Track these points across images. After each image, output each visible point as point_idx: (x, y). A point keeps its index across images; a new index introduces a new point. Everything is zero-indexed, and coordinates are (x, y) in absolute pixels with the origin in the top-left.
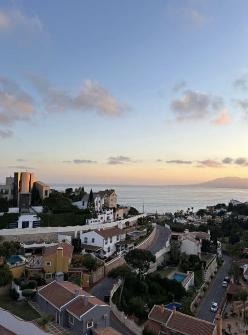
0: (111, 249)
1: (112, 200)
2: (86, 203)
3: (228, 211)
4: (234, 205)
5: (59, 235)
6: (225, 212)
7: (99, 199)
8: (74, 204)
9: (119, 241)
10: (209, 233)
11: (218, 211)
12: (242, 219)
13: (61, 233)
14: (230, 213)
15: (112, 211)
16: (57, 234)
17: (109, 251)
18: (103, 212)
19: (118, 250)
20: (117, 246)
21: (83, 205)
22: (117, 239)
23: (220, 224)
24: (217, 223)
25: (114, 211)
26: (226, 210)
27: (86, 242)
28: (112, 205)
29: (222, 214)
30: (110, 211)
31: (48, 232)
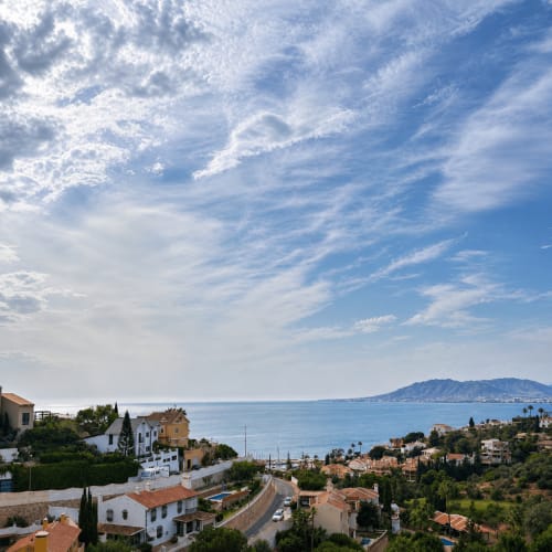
0: (164, 531)
1: (177, 431)
2: (116, 439)
3: (429, 447)
4: (440, 435)
5: (50, 507)
6: (422, 448)
7: (147, 430)
8: (90, 441)
9: (183, 513)
10: (376, 489)
11: (409, 447)
12: (454, 461)
13: (56, 504)
14: (432, 451)
15: (176, 453)
16: (46, 505)
17: (159, 536)
18: (155, 456)
19: (179, 533)
20: (178, 524)
21: (111, 443)
22: (179, 511)
23: (412, 472)
24: (407, 472)
25: (181, 454)
26: (424, 445)
27: (110, 519)
28: (177, 441)
29: (417, 452)
30: (171, 454)
31: (25, 502)
